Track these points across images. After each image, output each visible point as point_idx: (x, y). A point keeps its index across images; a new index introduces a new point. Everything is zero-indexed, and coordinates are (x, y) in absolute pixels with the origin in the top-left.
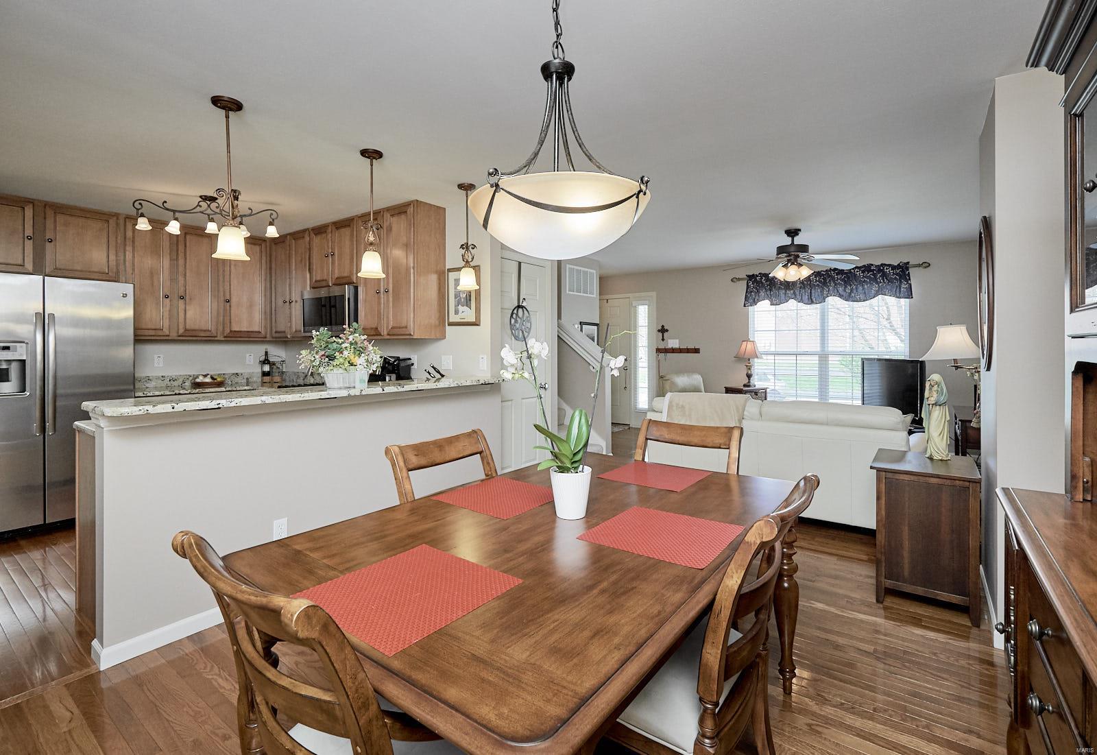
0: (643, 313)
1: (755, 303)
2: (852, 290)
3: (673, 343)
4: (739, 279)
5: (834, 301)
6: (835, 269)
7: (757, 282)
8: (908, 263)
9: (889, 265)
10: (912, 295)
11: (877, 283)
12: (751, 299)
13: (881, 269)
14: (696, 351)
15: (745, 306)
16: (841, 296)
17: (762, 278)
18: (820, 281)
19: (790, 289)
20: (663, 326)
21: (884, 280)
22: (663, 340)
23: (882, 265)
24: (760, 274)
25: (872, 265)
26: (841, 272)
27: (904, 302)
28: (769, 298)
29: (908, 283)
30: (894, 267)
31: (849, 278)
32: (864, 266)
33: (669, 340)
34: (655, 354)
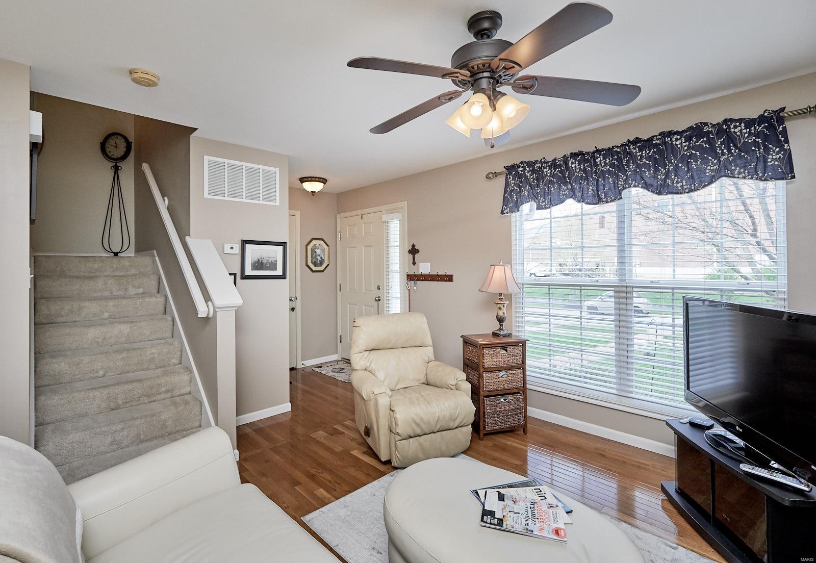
0: (395, 229)
1: (517, 207)
2: (667, 175)
3: (424, 268)
4: (496, 175)
5: (635, 194)
6: (637, 140)
7: (519, 176)
8: (783, 109)
9: (740, 121)
10: (792, 170)
11: (716, 156)
12: (511, 203)
13: (723, 130)
14: (449, 278)
15: (502, 213)
16: (646, 186)
17: (525, 170)
18: (612, 165)
19: (566, 183)
20: (413, 246)
21: (729, 150)
22: (414, 263)
23: (726, 121)
24: (522, 163)
25: (706, 124)
26: (646, 144)
27: (775, 188)
28: (535, 198)
29: (781, 147)
30: (749, 123)
31: (660, 152)
32: (691, 128)
33: (420, 264)
34: (406, 281)
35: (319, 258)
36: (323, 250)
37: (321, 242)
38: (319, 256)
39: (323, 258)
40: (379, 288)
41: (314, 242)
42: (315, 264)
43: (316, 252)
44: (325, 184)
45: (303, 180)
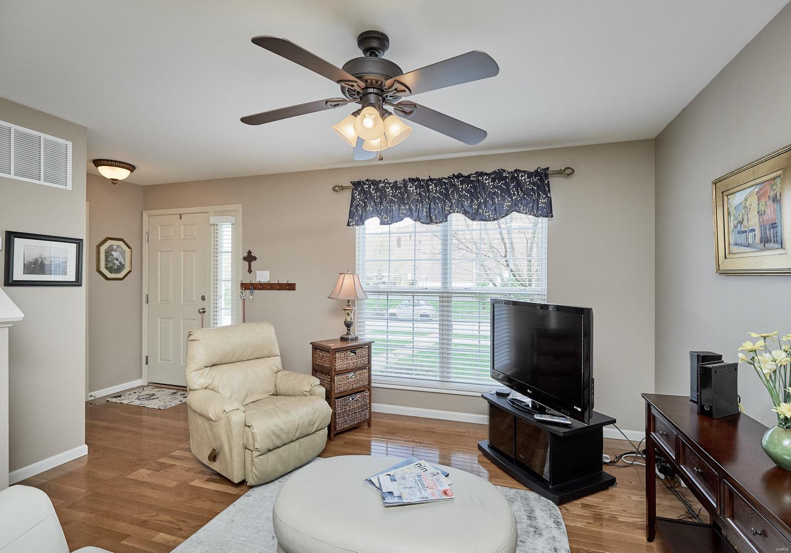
0: (226, 235)
1: (361, 221)
2: (479, 205)
3: (262, 276)
4: (342, 188)
5: (457, 220)
6: (459, 176)
7: (365, 193)
8: (547, 169)
9: (525, 172)
10: (551, 212)
11: (510, 196)
12: (356, 216)
13: (515, 176)
14: (291, 287)
15: (348, 225)
16: (466, 213)
17: (370, 187)
18: (441, 193)
19: (404, 204)
20: (249, 252)
21: (518, 193)
22: (250, 271)
23: (516, 171)
24: (367, 180)
25: (504, 171)
26: (466, 179)
27: (543, 221)
28: (378, 213)
29: (546, 194)
30: (530, 175)
31: (475, 187)
32: (495, 172)
33: (257, 272)
34: (240, 290)
35: (117, 263)
36: (123, 253)
37: (121, 243)
38: (117, 260)
39: (123, 263)
40: (203, 298)
41: (109, 243)
42: (110, 270)
43: (112, 255)
44: (132, 171)
45: (98, 163)
